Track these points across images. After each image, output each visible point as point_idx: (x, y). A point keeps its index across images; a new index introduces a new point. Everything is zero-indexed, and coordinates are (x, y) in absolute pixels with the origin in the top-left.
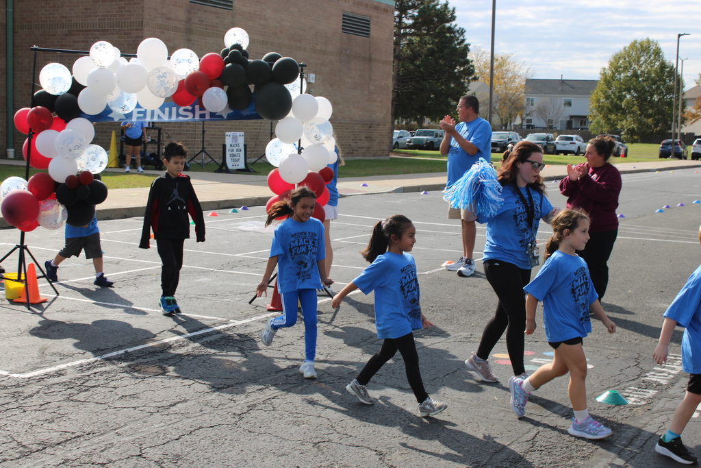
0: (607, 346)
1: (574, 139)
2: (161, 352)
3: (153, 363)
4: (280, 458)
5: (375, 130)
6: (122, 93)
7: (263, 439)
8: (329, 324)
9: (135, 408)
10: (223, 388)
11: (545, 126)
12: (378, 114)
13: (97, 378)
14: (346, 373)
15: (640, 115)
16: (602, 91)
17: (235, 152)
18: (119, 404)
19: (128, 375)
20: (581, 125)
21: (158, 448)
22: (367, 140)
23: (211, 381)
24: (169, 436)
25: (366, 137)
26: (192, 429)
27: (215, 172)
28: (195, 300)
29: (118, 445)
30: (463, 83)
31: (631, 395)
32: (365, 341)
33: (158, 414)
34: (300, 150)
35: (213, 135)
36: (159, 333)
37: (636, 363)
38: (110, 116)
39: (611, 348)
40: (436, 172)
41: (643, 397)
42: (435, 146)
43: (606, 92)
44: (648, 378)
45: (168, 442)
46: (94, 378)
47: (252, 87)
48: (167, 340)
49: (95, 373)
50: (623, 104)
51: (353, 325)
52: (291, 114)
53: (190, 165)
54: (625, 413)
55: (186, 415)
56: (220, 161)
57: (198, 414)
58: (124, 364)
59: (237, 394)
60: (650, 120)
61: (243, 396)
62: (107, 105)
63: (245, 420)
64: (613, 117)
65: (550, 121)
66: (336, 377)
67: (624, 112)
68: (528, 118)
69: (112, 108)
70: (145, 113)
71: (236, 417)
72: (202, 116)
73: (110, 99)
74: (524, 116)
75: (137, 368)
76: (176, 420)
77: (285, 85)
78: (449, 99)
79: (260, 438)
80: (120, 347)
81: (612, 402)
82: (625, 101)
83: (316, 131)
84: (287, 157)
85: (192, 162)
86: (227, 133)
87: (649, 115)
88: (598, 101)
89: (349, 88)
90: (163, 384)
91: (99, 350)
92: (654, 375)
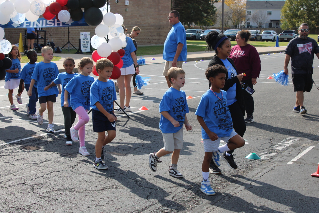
0: (258, 134)
1: (272, 33)
2: (39, 140)
3: (34, 145)
4: (89, 183)
5: (162, 30)
6: (18, 14)
7: (82, 176)
8: (123, 126)
9: (23, 164)
10: (67, 155)
11: (257, 26)
12: (164, 21)
13: (6, 152)
14: (127, 148)
15: (308, 19)
16: (287, 6)
17: (85, 43)
18: (15, 163)
19: (21, 150)
20: (277, 25)
21: (32, 180)
22: (158, 35)
23: (61, 152)
24: (38, 176)
25: (157, 34)
26: (49, 172)
27: (75, 53)
28: (58, 116)
29: (14, 179)
30: (210, 4)
31: (263, 155)
32: (139, 133)
33: (34, 167)
34: (108, 40)
35: (74, 34)
36: (38, 132)
37: (270, 141)
38: (12, 25)
39: (260, 135)
40: (194, 51)
41: (268, 156)
42: (197, 38)
43: (290, 7)
44: (274, 148)
45: (38, 178)
46: (5, 152)
47: (83, 10)
48: (41, 135)
49: (5, 150)
50: (299, 13)
51: (135, 127)
52: (102, 23)
53: (62, 50)
54: (258, 163)
55: (48, 167)
56: (77, 48)
57: (53, 166)
58: (19, 146)
59: (73, 157)
60: (313, 22)
61: (76, 158)
62: (11, 19)
63: (75, 168)
64: (294, 20)
65: (260, 23)
66: (122, 149)
67: (299, 18)
68: (248, 22)
69: (13, 21)
70: (30, 23)
71: (71, 167)
72: (59, 24)
73: (12, 17)
74: (246, 21)
75: (26, 147)
76: (42, 169)
77: (100, 9)
78: (203, 13)
79: (81, 176)
80: (18, 138)
81: (253, 158)
82: (300, 11)
83: (116, 31)
84: (101, 44)
85: (63, 49)
86: (81, 33)
87: (313, 19)
88: (286, 12)
89: (148, 8)
90: (38, 154)
91: (8, 140)
92: (277, 146)
